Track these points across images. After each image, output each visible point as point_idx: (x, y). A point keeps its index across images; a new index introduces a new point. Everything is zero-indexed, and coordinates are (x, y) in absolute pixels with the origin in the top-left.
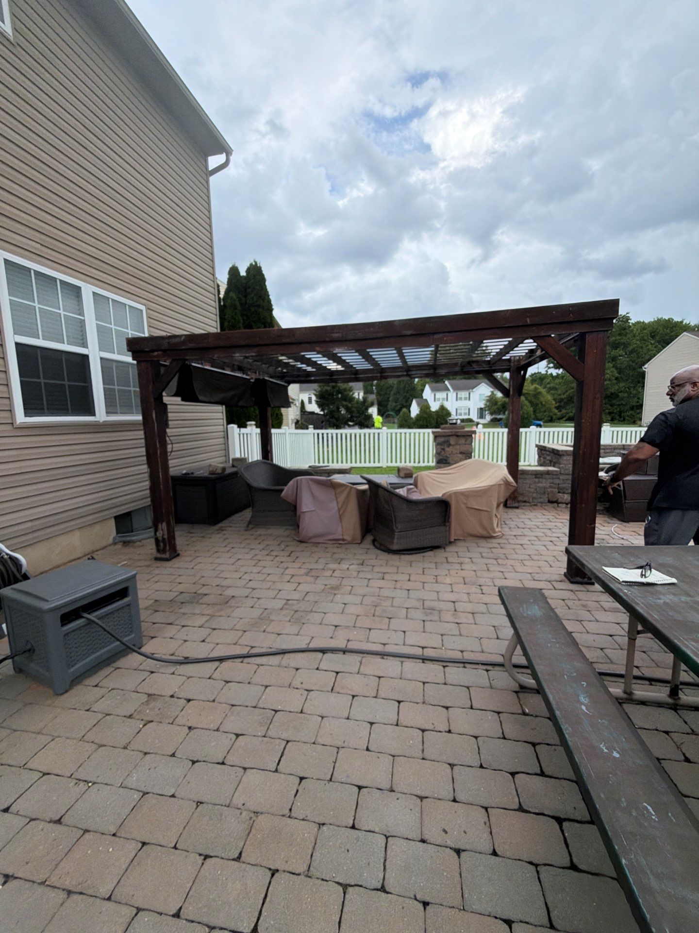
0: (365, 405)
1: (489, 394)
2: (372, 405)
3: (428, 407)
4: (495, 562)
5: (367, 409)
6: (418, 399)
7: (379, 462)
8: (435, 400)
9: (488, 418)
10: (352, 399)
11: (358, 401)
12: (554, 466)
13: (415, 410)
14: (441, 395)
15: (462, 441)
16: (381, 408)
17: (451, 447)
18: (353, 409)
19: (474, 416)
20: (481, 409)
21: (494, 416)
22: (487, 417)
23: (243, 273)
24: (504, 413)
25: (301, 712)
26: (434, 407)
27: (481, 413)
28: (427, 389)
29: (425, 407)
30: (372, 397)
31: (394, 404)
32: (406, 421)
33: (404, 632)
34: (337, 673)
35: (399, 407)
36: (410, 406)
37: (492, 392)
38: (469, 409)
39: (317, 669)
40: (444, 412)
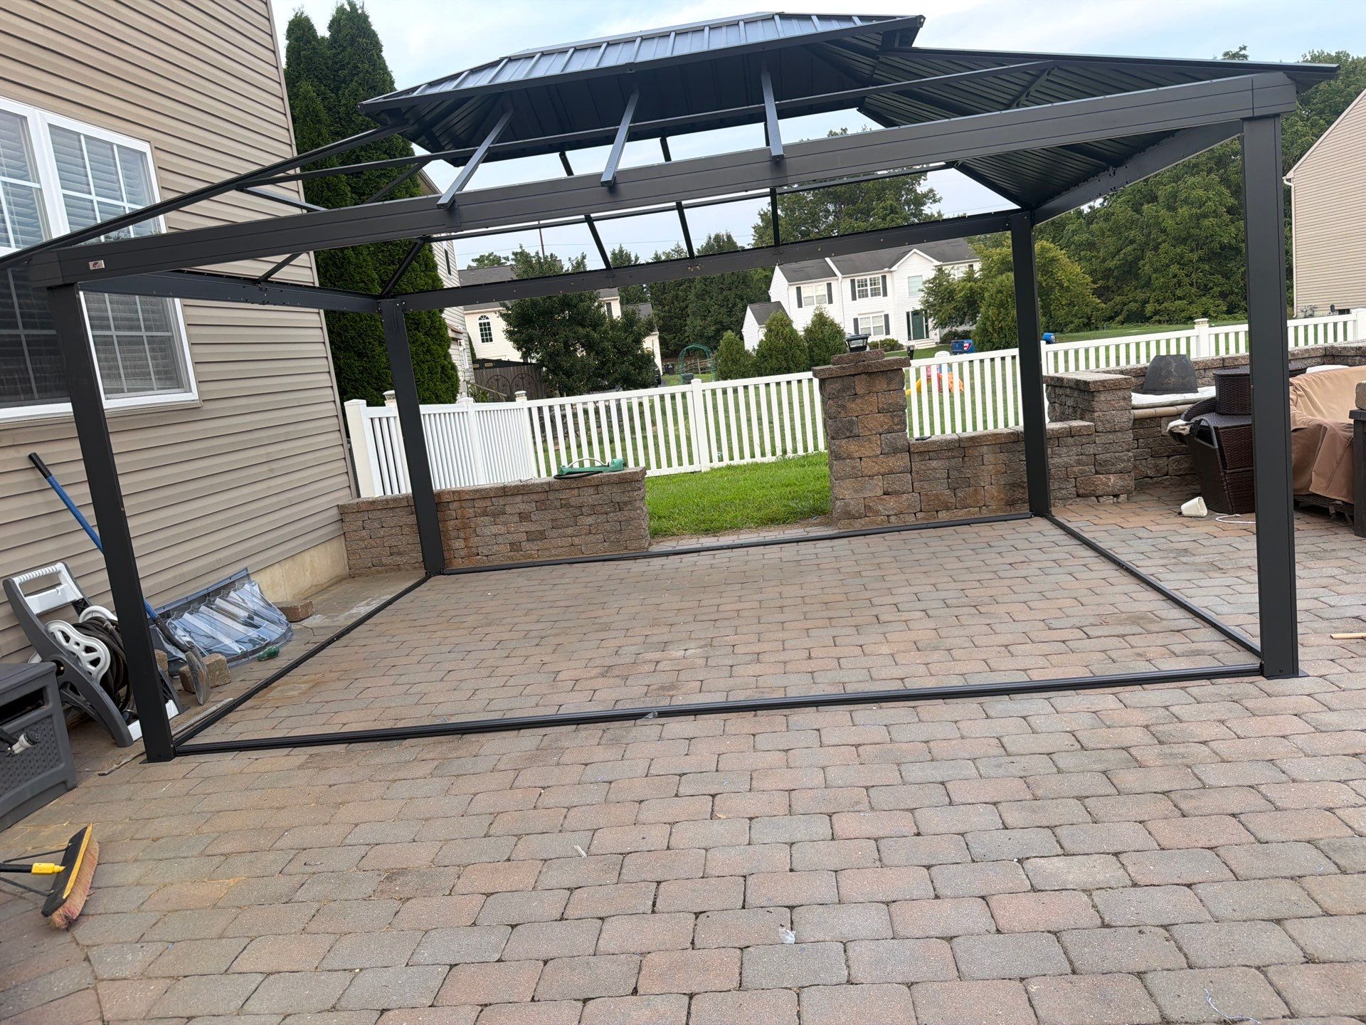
0: (632, 329)
1: (932, 274)
2: (649, 331)
3: (786, 322)
4: (973, 611)
5: (638, 341)
6: (756, 306)
7: (691, 462)
8: (800, 305)
9: (935, 336)
10: (597, 321)
11: (614, 324)
12: (1082, 419)
13: (753, 334)
14: (813, 290)
15: (881, 384)
16: (668, 337)
17: (858, 401)
18: (607, 344)
19: (899, 333)
20: (916, 313)
21: (947, 330)
22: (932, 334)
23: (323, 31)
24: (973, 319)
25: (668, 848)
26: (801, 320)
27: (916, 323)
28: (778, 276)
29: (778, 324)
30: (646, 311)
31: (699, 322)
32: (735, 362)
33: (818, 730)
34: (713, 796)
35: (711, 331)
36: (740, 323)
37: (940, 270)
38: (887, 317)
39: (677, 795)
40: (827, 330)
